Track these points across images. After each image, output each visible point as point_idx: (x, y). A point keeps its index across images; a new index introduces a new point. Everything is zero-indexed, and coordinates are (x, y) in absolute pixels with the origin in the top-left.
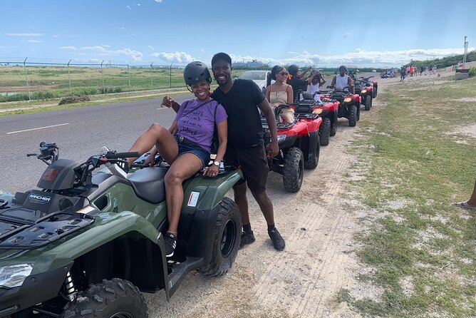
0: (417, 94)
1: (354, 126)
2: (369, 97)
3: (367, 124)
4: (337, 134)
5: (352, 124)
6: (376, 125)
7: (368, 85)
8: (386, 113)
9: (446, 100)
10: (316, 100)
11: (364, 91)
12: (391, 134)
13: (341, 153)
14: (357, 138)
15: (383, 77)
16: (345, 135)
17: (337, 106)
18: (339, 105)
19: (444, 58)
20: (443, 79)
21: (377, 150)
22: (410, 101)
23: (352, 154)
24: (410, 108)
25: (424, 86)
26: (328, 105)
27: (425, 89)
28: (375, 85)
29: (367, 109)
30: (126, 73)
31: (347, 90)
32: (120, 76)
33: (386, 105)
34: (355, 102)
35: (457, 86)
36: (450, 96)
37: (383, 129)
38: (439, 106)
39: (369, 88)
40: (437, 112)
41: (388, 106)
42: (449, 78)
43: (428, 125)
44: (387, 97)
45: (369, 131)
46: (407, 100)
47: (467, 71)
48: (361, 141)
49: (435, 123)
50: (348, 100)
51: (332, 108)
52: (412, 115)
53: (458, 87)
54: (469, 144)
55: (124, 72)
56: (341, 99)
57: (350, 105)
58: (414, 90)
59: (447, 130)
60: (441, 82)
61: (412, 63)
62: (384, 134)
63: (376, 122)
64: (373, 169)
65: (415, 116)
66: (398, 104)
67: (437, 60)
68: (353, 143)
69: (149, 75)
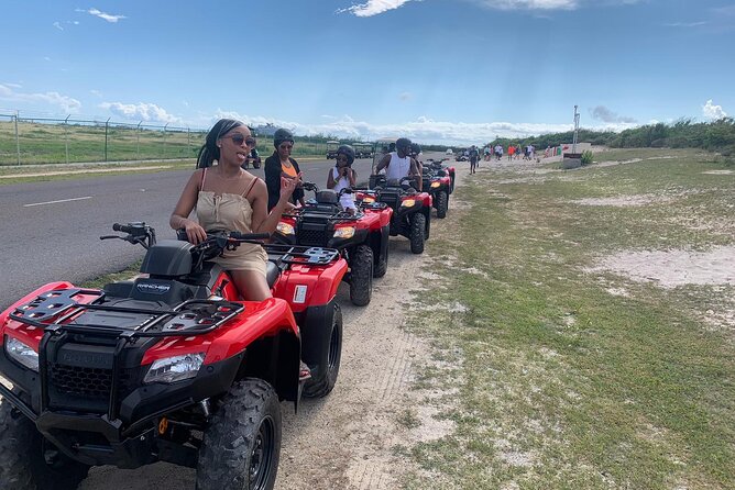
0: (514, 188)
1: (421, 252)
2: (444, 194)
3: (443, 248)
4: (390, 271)
5: (416, 250)
6: (459, 249)
7: (442, 174)
8: (472, 222)
9: (560, 201)
10: (344, 207)
11: (436, 185)
12: (490, 272)
13: (396, 332)
14: (426, 282)
15: (458, 160)
16: (404, 276)
17: (388, 218)
18: (392, 215)
19: (542, 137)
20: (545, 166)
21: (470, 319)
22: (507, 200)
23: (417, 333)
24: (508, 214)
25: (521, 176)
26: (368, 218)
27: (524, 180)
28: (452, 174)
29: (441, 215)
30: (41, 132)
31: (407, 183)
32: (28, 136)
33: (470, 207)
34: (423, 208)
35: (567, 178)
36: (564, 194)
37: (471, 261)
38: (552, 212)
39: (444, 179)
40: (554, 223)
41: (474, 210)
42: (553, 165)
43: (547, 249)
44: (469, 193)
45: (449, 263)
46: (501, 200)
47: (579, 156)
48: (435, 291)
49: (557, 246)
50: (409, 203)
51: (377, 224)
52: (514, 227)
53: (570, 180)
54: (633, 297)
55: (37, 129)
56: (394, 202)
57: (412, 212)
58: (507, 182)
59: (584, 263)
60: (543, 171)
61: (499, 142)
62: (475, 271)
63: (458, 243)
64: (470, 387)
65: (520, 231)
66: (489, 207)
67: (532, 138)
68: (421, 297)
69: (85, 138)
